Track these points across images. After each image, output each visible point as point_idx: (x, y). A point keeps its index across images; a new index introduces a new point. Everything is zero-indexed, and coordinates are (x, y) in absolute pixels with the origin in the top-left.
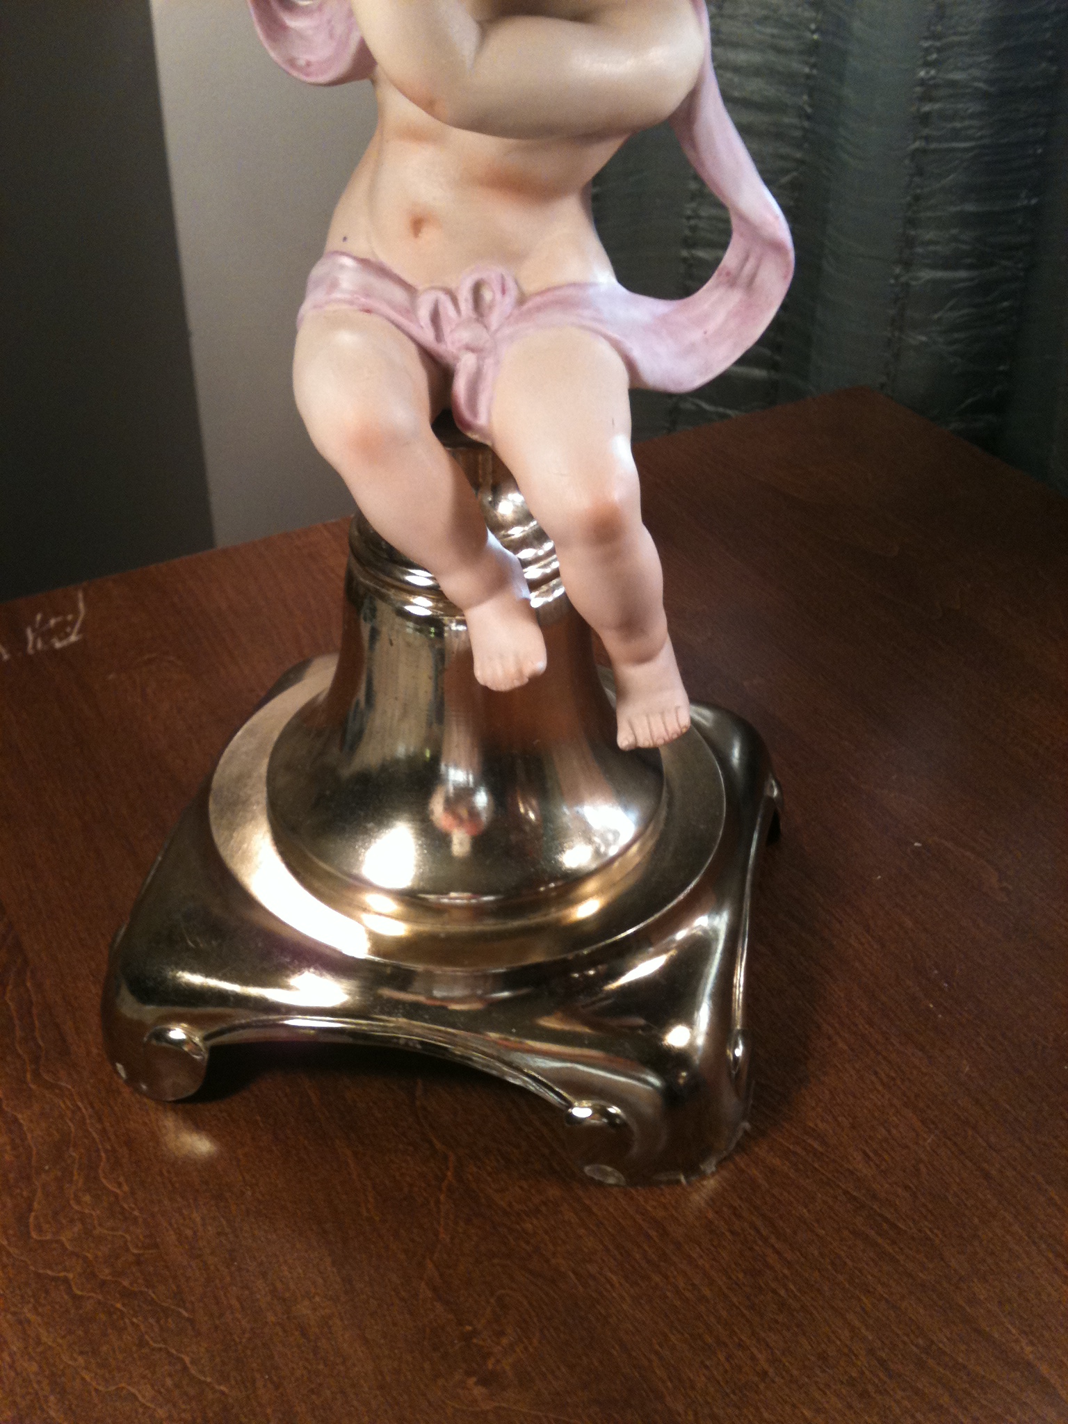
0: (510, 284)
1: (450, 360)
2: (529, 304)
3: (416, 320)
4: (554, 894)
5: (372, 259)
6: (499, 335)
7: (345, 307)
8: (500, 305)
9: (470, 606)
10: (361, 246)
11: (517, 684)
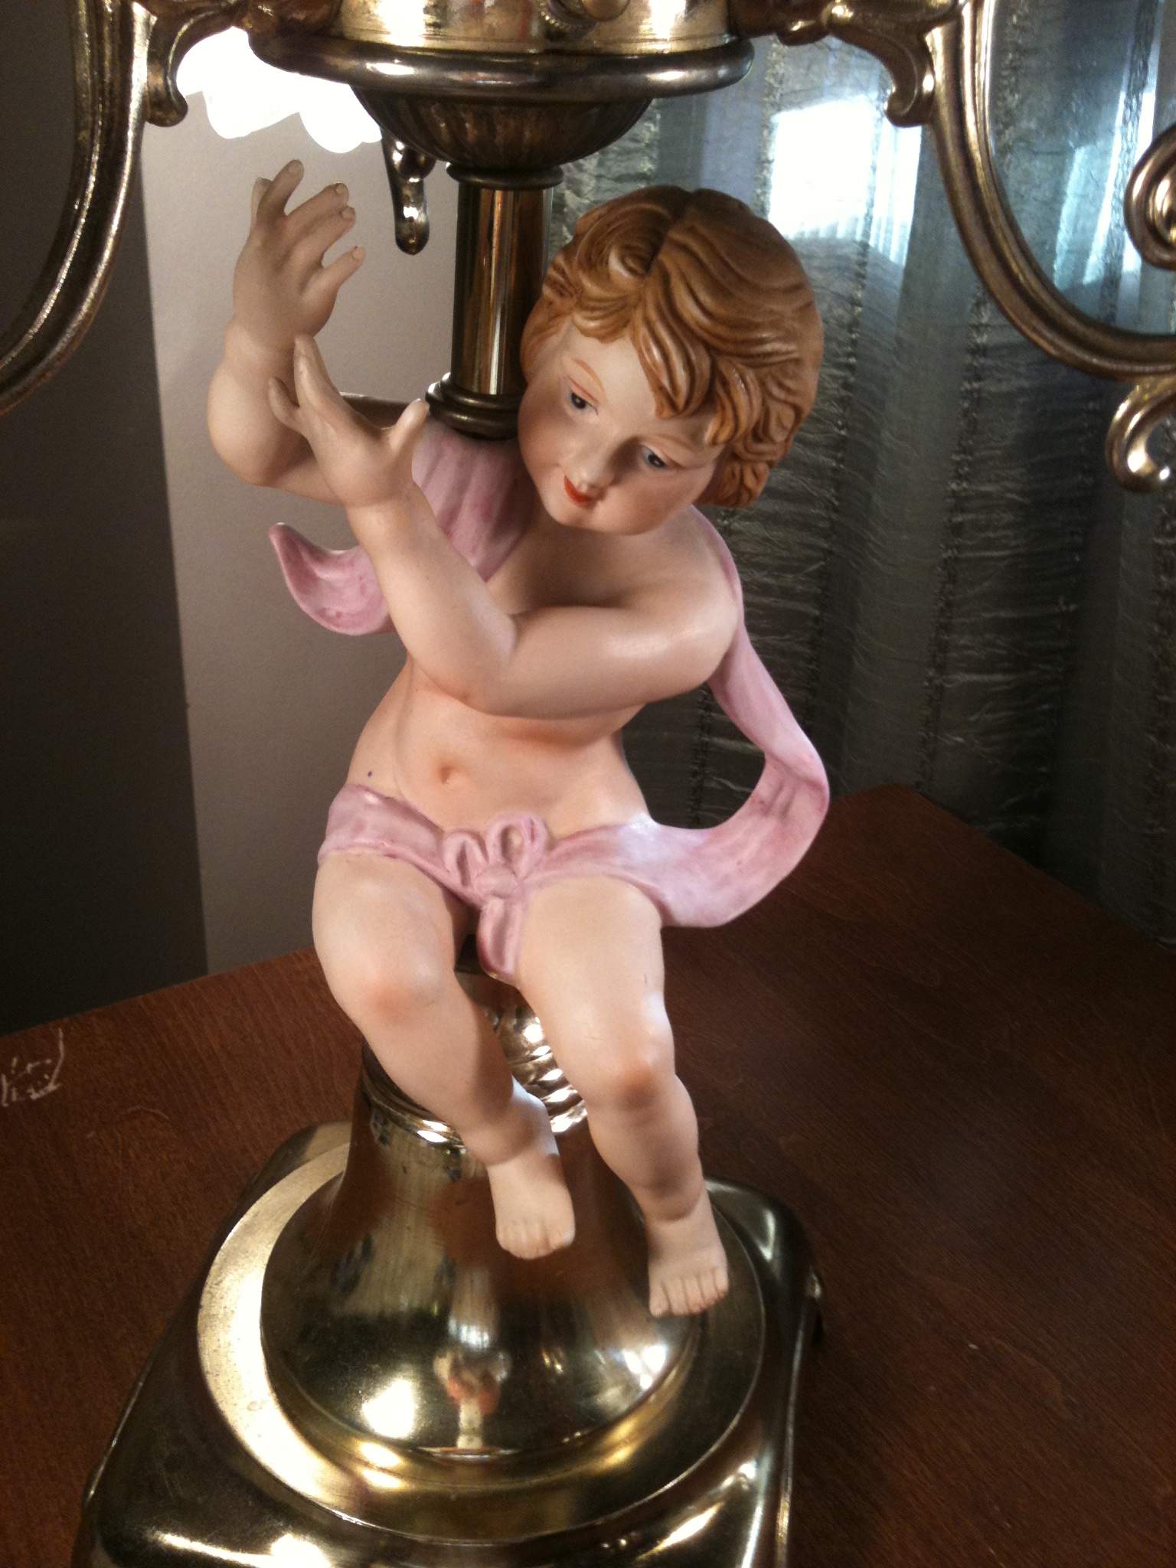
0: (540, 828)
1: (476, 901)
2: (560, 850)
3: (441, 863)
4: (580, 1444)
5: (398, 798)
6: (527, 881)
7: (368, 851)
8: (529, 852)
9: (493, 1163)
10: (387, 784)
11: (543, 1253)
